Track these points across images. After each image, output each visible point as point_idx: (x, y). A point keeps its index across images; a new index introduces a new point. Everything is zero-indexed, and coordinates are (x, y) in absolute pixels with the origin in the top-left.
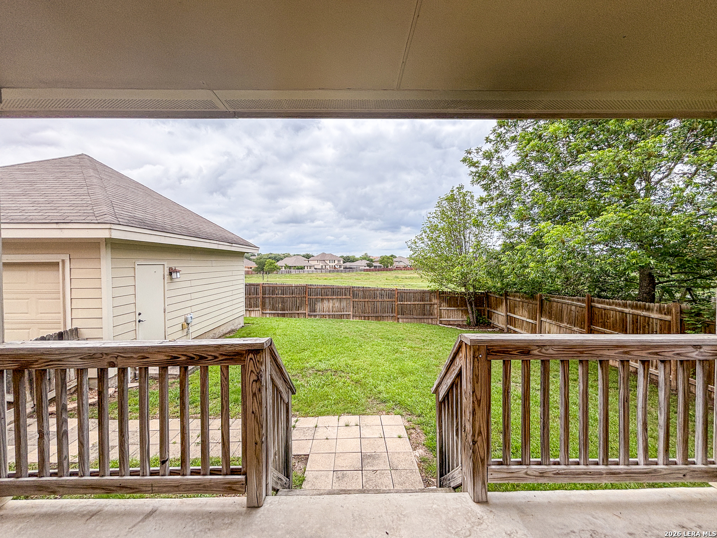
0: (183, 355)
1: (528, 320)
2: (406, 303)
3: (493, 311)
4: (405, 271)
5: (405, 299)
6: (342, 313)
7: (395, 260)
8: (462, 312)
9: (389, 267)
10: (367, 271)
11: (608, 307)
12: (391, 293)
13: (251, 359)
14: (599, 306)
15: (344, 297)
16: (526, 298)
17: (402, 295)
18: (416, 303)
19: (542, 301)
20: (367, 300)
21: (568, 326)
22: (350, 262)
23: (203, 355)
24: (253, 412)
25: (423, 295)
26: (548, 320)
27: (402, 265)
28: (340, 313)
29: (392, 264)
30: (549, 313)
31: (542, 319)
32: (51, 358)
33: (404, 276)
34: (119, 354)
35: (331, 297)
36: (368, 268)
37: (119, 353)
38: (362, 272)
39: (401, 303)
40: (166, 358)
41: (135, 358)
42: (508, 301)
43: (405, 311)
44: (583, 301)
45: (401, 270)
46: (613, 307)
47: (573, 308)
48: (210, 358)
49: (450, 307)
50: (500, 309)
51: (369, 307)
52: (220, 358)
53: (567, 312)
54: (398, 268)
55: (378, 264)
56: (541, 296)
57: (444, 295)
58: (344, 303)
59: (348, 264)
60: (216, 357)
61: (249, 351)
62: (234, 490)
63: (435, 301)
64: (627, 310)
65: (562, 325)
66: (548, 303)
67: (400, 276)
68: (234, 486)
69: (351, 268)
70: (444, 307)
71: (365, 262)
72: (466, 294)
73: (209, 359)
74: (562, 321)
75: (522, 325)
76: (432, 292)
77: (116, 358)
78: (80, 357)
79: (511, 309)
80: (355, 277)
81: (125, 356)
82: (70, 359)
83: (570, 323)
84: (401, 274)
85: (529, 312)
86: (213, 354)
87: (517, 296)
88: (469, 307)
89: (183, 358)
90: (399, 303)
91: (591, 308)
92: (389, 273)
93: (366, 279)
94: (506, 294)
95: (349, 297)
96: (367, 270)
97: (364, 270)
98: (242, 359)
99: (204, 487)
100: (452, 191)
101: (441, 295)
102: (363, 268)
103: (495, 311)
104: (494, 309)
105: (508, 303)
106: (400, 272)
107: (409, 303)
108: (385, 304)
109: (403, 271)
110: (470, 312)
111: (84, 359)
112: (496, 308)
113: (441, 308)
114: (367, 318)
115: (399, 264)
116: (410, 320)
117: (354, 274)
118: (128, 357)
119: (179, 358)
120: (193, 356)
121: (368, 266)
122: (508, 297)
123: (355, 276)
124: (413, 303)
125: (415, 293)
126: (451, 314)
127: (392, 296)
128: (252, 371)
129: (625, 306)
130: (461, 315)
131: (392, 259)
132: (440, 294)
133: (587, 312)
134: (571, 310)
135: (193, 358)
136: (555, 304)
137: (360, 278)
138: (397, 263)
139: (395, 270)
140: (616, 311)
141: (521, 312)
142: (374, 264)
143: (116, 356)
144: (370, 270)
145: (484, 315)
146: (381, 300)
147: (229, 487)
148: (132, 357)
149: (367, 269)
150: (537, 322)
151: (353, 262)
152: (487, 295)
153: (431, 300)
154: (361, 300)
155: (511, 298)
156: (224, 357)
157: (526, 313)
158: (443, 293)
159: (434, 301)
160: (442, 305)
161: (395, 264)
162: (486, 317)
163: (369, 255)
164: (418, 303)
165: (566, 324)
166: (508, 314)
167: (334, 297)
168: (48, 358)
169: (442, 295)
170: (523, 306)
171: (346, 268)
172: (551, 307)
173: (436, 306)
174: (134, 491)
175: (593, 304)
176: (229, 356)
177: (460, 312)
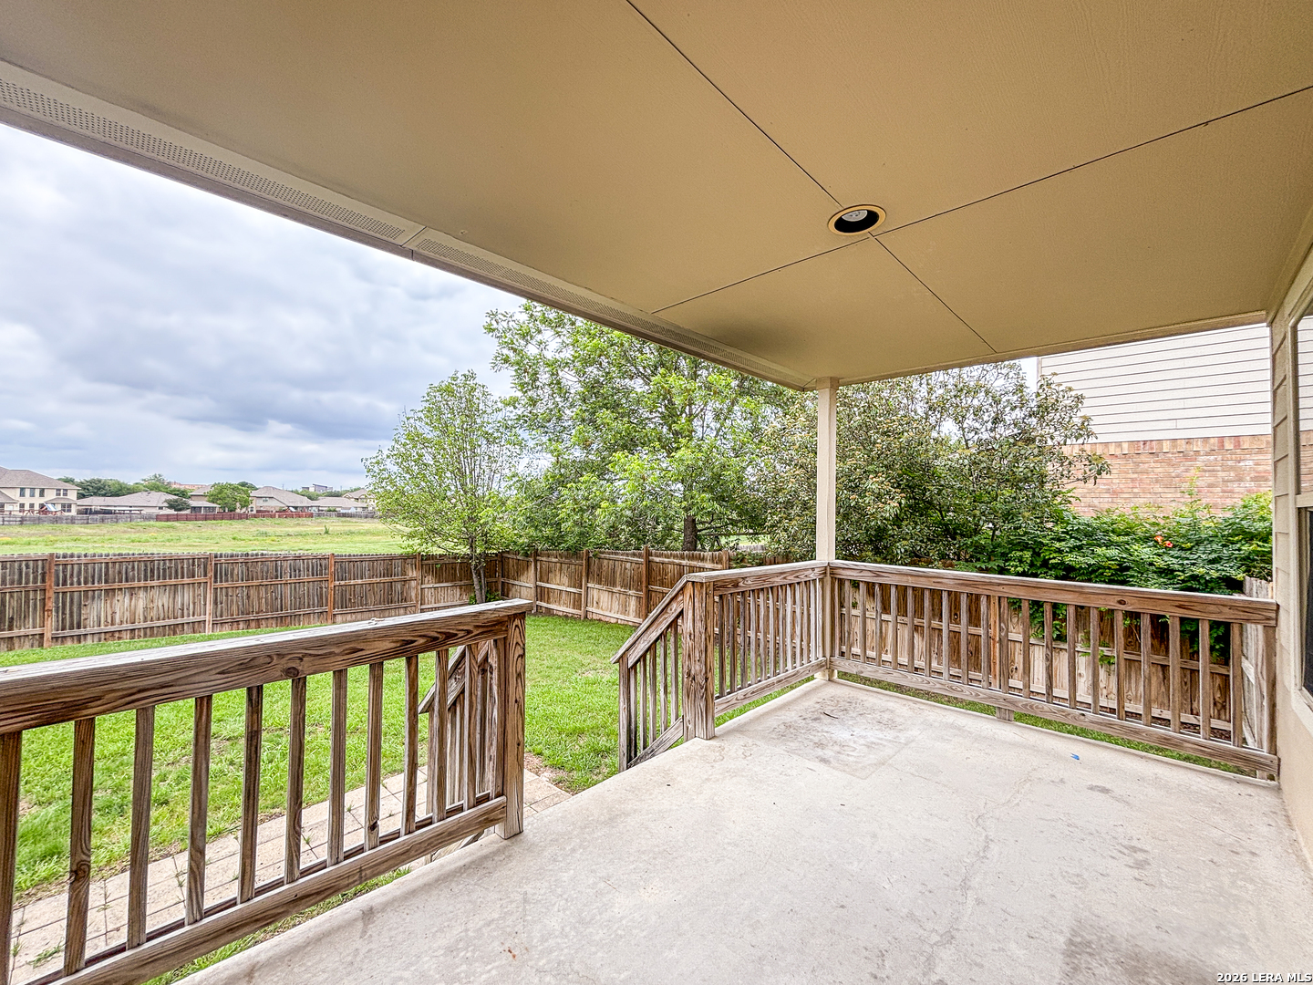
0: (420, 636)
1: (569, 589)
2: (352, 582)
3: (511, 581)
4: (282, 520)
5: (349, 572)
6: (179, 621)
7: (253, 493)
8: (461, 589)
9: (238, 511)
10: (168, 520)
11: (666, 560)
12: (319, 565)
13: (517, 626)
14: (657, 559)
15: (186, 580)
16: (566, 558)
17: (346, 566)
18: (374, 580)
19: (588, 559)
20: (255, 582)
21: (622, 590)
22: (104, 495)
23: (451, 631)
24: (516, 701)
25: (389, 564)
26: (597, 586)
27: (273, 505)
28: (172, 621)
29: (245, 504)
30: (598, 575)
31: (589, 585)
32: (141, 684)
33: (279, 530)
34: (307, 652)
35: (142, 583)
36: (172, 512)
37: (306, 649)
38: (152, 523)
39: (343, 583)
40: (393, 645)
41: (338, 655)
42: (538, 564)
43: (350, 599)
44: (640, 556)
45: (273, 516)
46: (671, 560)
47: (628, 565)
48: (461, 634)
49: (439, 582)
50: (523, 578)
51: (260, 599)
52: (476, 632)
53: (620, 574)
54: (261, 514)
55: (204, 503)
56: (588, 552)
57: (430, 562)
58: (186, 597)
59: (96, 502)
60: (469, 632)
61: (515, 616)
62: (492, 821)
63: (412, 573)
64: (684, 562)
65: (615, 590)
66: (597, 561)
67: (269, 530)
68: (492, 816)
69: (110, 512)
70: (430, 582)
71: (159, 498)
72: (471, 558)
73: (460, 636)
74: (614, 585)
75: (560, 598)
76: (405, 558)
77: (301, 659)
78: (218, 671)
79: (543, 576)
80: (127, 536)
81: (320, 652)
82: (197, 679)
83: (625, 587)
84: (269, 526)
85: (570, 578)
86: (465, 628)
87: (553, 555)
88: (475, 580)
89: (422, 641)
90: (337, 583)
91: (649, 562)
92: (236, 526)
93: (168, 541)
94: (536, 553)
95: (202, 579)
96: (168, 518)
97: (158, 518)
98: (504, 629)
99: (450, 834)
100: (455, 379)
101: (427, 564)
102: (156, 511)
103: (516, 583)
104: (515, 579)
105: (538, 568)
106: (268, 521)
107: (360, 581)
108: (303, 590)
109: (277, 520)
110: (477, 587)
111: (229, 673)
112: (517, 576)
113: (423, 586)
114: (253, 624)
115: (265, 504)
116: (359, 616)
117: (121, 526)
118: (325, 654)
119: (415, 641)
120: (436, 635)
121: (171, 507)
122: (538, 558)
123: (125, 532)
124: (368, 581)
125: (373, 559)
126: (441, 593)
127: (321, 570)
128: (517, 643)
129: (682, 557)
130: (458, 594)
131: (246, 492)
132: (422, 560)
133: (644, 569)
134: (626, 569)
135: (437, 638)
136: (605, 562)
137: (144, 537)
138: (261, 501)
139: (255, 516)
140: (673, 564)
141: (558, 578)
142: (193, 503)
143: (300, 655)
144: (177, 518)
145: (497, 590)
146: (293, 580)
147: (485, 819)
148: (330, 653)
149: (168, 515)
150: (583, 591)
151: (118, 495)
152: (502, 557)
153: (404, 573)
154: (240, 583)
155: (544, 559)
156: (480, 630)
157: (565, 580)
158: (429, 557)
159: (410, 574)
160: (426, 581)
161: (256, 505)
162: (500, 593)
163: (167, 480)
164: (378, 580)
165: (619, 588)
166: (539, 583)
167: (155, 583)
168: (135, 685)
169: (426, 562)
170: (561, 570)
171: (87, 511)
172: (600, 567)
173: (413, 584)
174: (323, 896)
175: (651, 558)
176: (487, 626)
177: (458, 590)
